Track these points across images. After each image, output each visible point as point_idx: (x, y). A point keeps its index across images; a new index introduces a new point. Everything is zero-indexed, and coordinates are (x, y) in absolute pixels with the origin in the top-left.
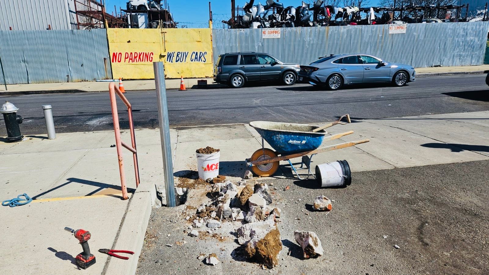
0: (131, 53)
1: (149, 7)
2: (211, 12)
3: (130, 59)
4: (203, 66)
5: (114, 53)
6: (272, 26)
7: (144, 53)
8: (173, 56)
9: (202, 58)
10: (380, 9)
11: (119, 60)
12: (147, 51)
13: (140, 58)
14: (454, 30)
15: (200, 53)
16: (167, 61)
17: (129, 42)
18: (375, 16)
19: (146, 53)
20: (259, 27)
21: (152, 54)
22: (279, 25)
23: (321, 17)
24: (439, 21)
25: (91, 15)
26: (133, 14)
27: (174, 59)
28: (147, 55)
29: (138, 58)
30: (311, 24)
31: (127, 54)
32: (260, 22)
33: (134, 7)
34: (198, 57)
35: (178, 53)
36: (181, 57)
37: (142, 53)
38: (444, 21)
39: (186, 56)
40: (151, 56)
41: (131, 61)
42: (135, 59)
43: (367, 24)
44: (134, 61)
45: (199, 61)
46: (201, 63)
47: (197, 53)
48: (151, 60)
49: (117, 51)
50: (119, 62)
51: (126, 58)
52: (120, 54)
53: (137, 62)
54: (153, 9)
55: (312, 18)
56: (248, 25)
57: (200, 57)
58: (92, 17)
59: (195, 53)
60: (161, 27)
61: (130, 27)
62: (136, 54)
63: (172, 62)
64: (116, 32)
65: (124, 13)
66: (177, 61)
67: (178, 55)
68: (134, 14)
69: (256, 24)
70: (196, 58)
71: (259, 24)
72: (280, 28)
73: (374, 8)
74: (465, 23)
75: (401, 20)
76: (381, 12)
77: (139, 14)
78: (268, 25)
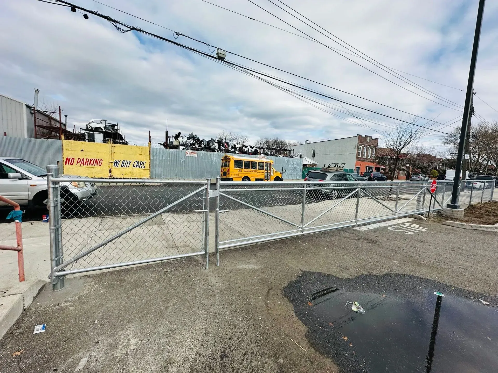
0: (83, 159)
1: (105, 130)
2: (151, 137)
3: (82, 163)
4: (143, 171)
5: (67, 159)
6: (192, 149)
7: (94, 159)
8: (119, 163)
9: (142, 165)
10: (254, 147)
11: (72, 163)
12: (98, 158)
13: (90, 162)
14: (288, 161)
15: (141, 162)
16: (114, 166)
17: (82, 151)
18: (251, 150)
19: (96, 160)
20: (183, 149)
21: (101, 160)
22: (197, 149)
23: (222, 148)
24: (281, 156)
25: (51, 130)
26: (90, 132)
27: (120, 165)
28: (97, 161)
29: (89, 163)
30: (216, 151)
31: (79, 160)
32: (184, 146)
33: (92, 128)
34: (139, 165)
35: (123, 161)
36: (125, 164)
37: (92, 159)
38: (283, 157)
39: (129, 164)
40: (101, 162)
41: (82, 164)
42: (86, 163)
43: (247, 154)
44: (85, 165)
45: (140, 167)
46: (141, 169)
47: (138, 162)
48: (100, 164)
49: (71, 157)
50: (71, 164)
51: (78, 162)
52: (73, 160)
53: (87, 165)
54: (108, 131)
55: (217, 148)
56: (176, 147)
57: (140, 165)
58: (52, 131)
59: (137, 162)
60: (111, 142)
61: (87, 141)
62: (87, 160)
63: (118, 167)
64: (71, 143)
65: (82, 132)
66: (122, 167)
67: (123, 163)
68: (92, 132)
69: (181, 148)
70: (137, 165)
71: (183, 147)
72: (197, 151)
73: (250, 146)
74: (292, 158)
75: (264, 154)
76: (254, 149)
77: (95, 133)
78: (189, 149)
